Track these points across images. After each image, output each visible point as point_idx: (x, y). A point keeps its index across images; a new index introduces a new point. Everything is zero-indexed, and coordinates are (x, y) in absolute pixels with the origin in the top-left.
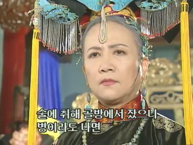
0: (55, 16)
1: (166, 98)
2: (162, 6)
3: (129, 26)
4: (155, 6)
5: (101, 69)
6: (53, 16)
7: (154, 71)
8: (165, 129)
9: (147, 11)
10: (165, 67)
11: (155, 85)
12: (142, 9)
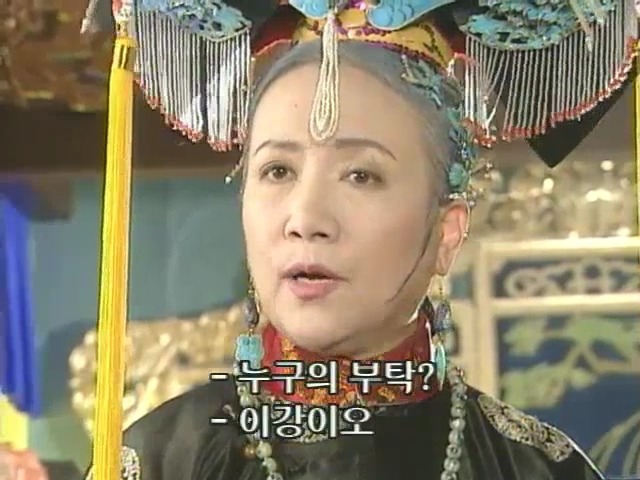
3: (414, 88)
5: (289, 228)
9: (489, 49)
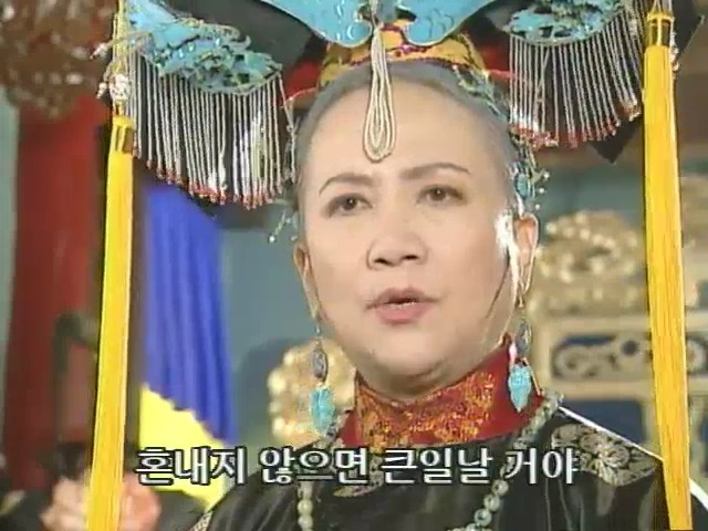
0: (196, 65)
1: (612, 359)
2: (587, 27)
3: (471, 97)
4: (561, 29)
5: (373, 256)
6: (191, 66)
7: (568, 259)
8: (595, 472)
9: (533, 47)
10: (610, 243)
11: (574, 311)
12: (514, 39)
